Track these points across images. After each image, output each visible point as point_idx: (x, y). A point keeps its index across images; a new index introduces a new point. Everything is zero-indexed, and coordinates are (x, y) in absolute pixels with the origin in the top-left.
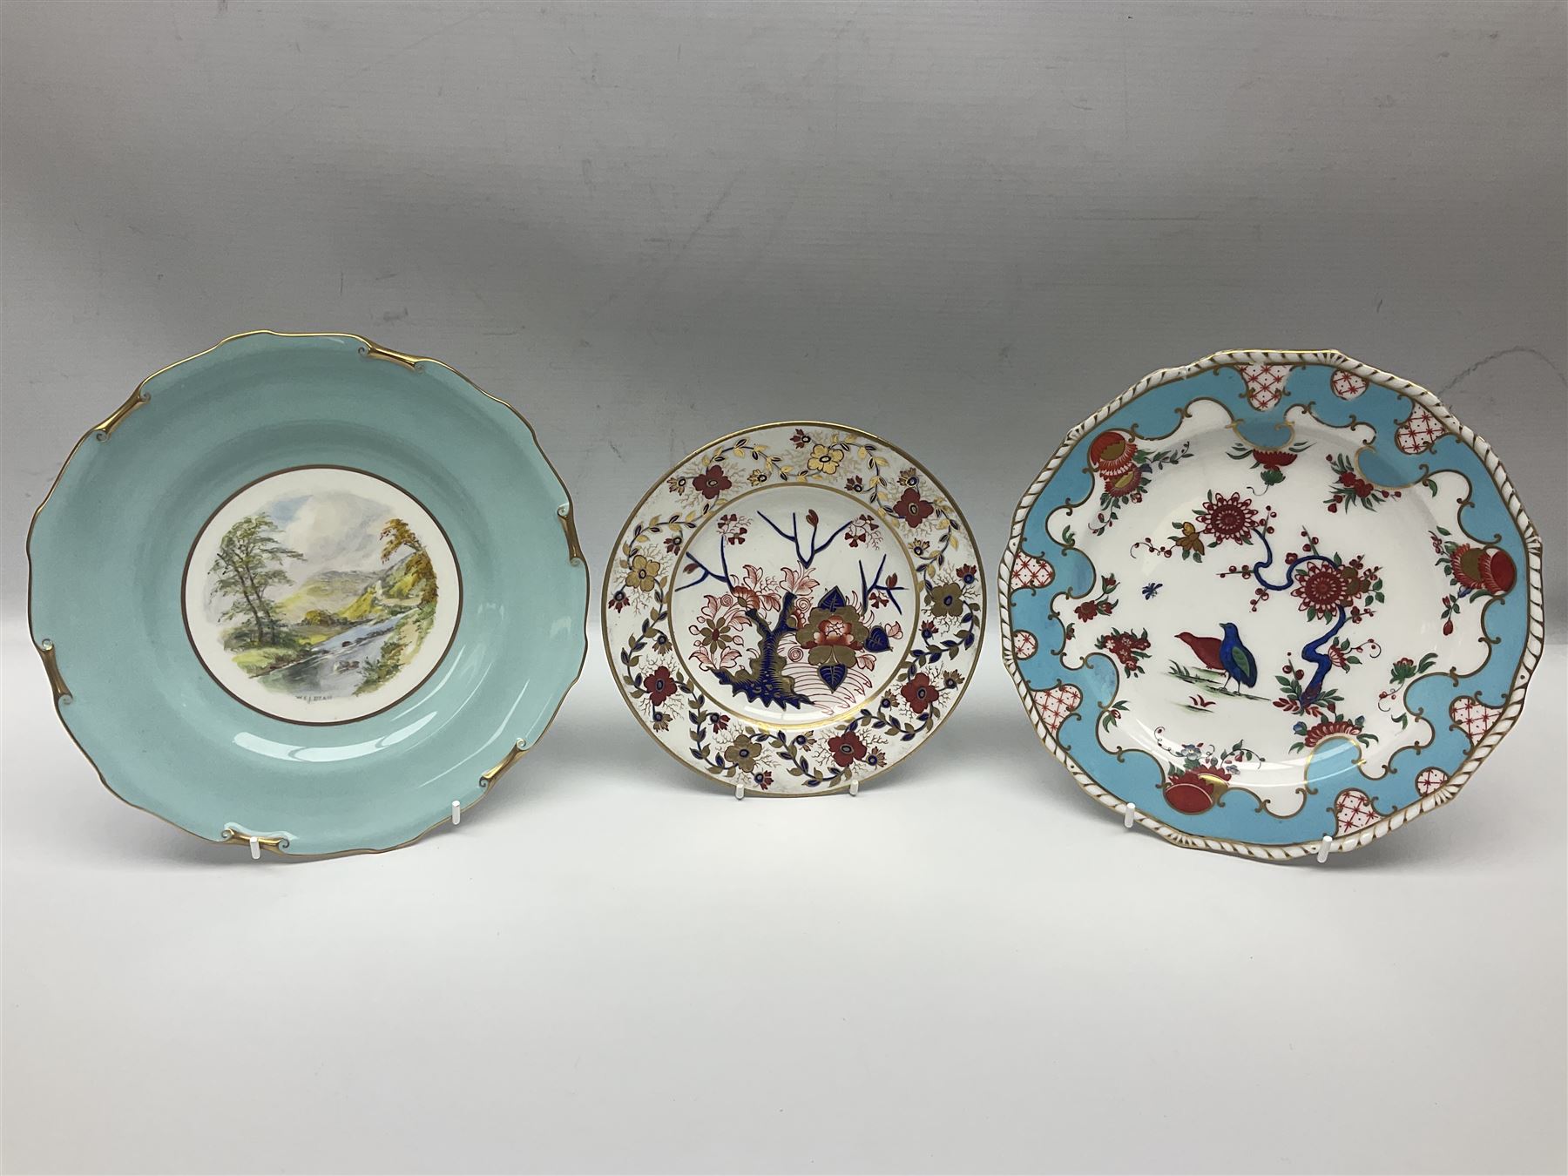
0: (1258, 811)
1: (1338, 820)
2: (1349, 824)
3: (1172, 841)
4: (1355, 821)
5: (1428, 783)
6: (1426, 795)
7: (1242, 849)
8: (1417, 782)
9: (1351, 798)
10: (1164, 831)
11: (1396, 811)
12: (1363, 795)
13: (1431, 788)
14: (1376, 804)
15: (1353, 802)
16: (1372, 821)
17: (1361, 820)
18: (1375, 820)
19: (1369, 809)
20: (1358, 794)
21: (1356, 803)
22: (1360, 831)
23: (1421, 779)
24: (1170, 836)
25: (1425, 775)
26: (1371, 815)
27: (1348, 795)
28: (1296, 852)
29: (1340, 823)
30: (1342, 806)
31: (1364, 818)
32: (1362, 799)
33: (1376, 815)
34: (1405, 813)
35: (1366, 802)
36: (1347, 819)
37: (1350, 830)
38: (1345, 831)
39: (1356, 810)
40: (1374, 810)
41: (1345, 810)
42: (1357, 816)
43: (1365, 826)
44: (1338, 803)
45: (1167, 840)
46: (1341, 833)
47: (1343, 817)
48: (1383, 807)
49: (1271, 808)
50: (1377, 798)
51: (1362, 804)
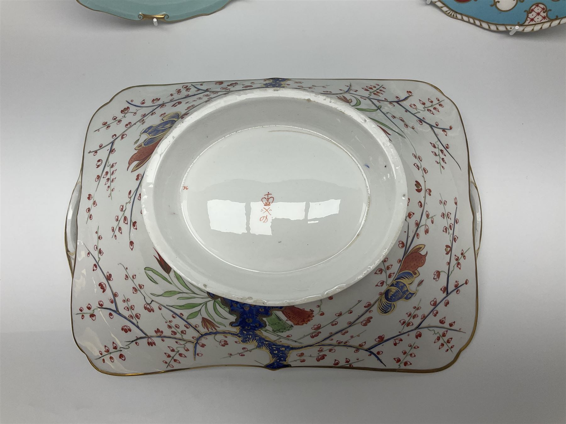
0: (492, 6)
1: (528, 17)
2: (532, 20)
3: (448, 14)
4: (536, 19)
7: (478, 23)
9: (539, 8)
10: (445, 9)
11: (557, 18)
12: (545, 7)
14: (549, 13)
15: (538, 10)
16: (543, 21)
17: (538, 19)
18: (545, 20)
19: (545, 14)
20: (542, 6)
21: (540, 10)
22: (535, 24)
24: (447, 11)
26: (544, 18)
27: (537, 6)
28: (502, 28)
29: (528, 19)
30: (533, 10)
31: (540, 18)
32: (543, 9)
33: (546, 18)
34: (561, 20)
35: (545, 11)
36: (532, 17)
37: (531, 23)
38: (529, 23)
39: (538, 14)
40: (547, 14)
41: (533, 13)
42: (537, 17)
43: (539, 22)
44: (531, 9)
45: (445, 13)
46: (527, 23)
47: (531, 16)
48: (552, 15)
49: (498, 5)
50: (550, 10)
51: (543, 11)
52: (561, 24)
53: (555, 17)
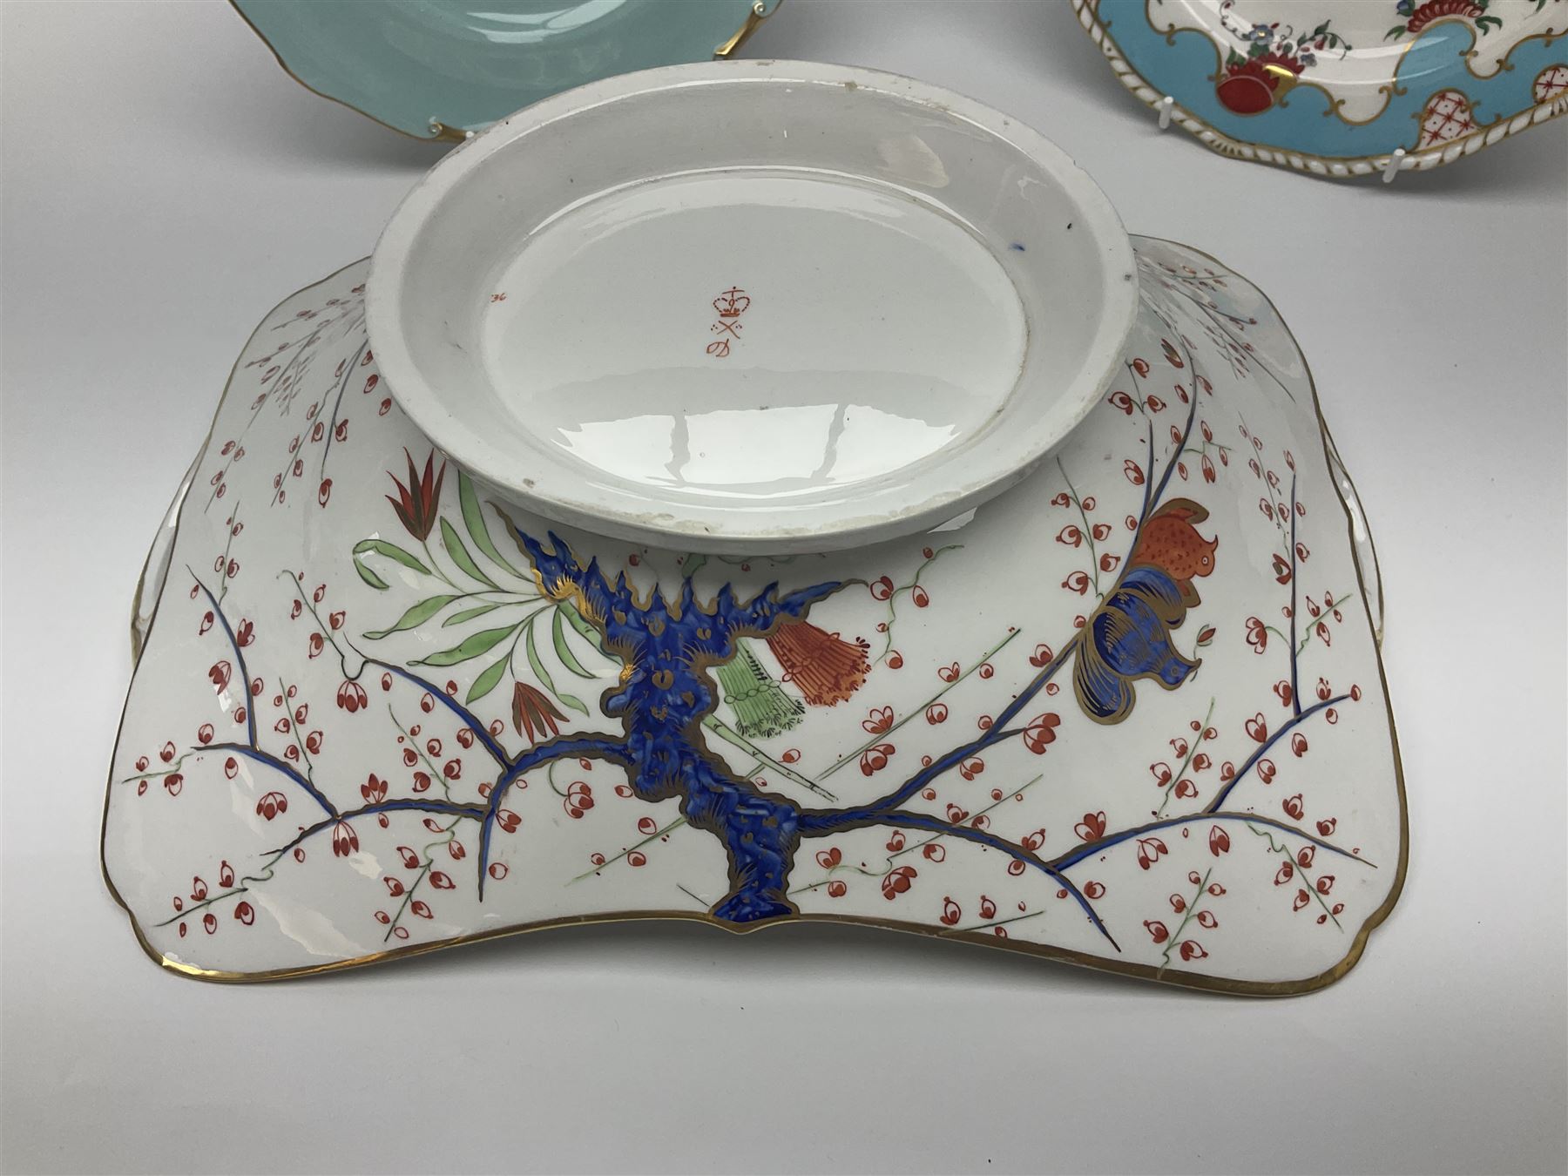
0: (1326, 114)
1: (1422, 129)
2: (1436, 135)
3: (1216, 149)
4: (1444, 132)
5: (1549, 85)
6: (1543, 101)
7: (1297, 162)
8: (1536, 83)
9: (1446, 102)
10: (1208, 135)
11: (1498, 120)
12: (1461, 98)
13: (1552, 92)
14: (1477, 110)
15: (1444, 107)
16: (1465, 133)
17: (1451, 131)
18: (1470, 131)
19: (1466, 116)
20: (1456, 97)
21: (1451, 106)
22: (1446, 146)
23: (1543, 80)
24: (1213, 141)
25: (1549, 75)
26: (1465, 125)
27: (1443, 97)
28: (1361, 168)
29: (1425, 134)
30: (1432, 111)
31: (1456, 127)
32: (1459, 103)
33: (1472, 125)
34: (1510, 124)
35: (1464, 108)
36: (1435, 128)
37: (1435, 143)
38: (1428, 144)
39: (1449, 118)
40: (1472, 117)
41: (1435, 118)
42: (1448, 126)
43: (1455, 138)
44: (1429, 107)
45: (1208, 146)
46: (1423, 146)
47: (1430, 126)
48: (1483, 115)
49: (1343, 110)
50: (1478, 103)
51: (1459, 109)
52: (1513, 135)
53: (1493, 119)
